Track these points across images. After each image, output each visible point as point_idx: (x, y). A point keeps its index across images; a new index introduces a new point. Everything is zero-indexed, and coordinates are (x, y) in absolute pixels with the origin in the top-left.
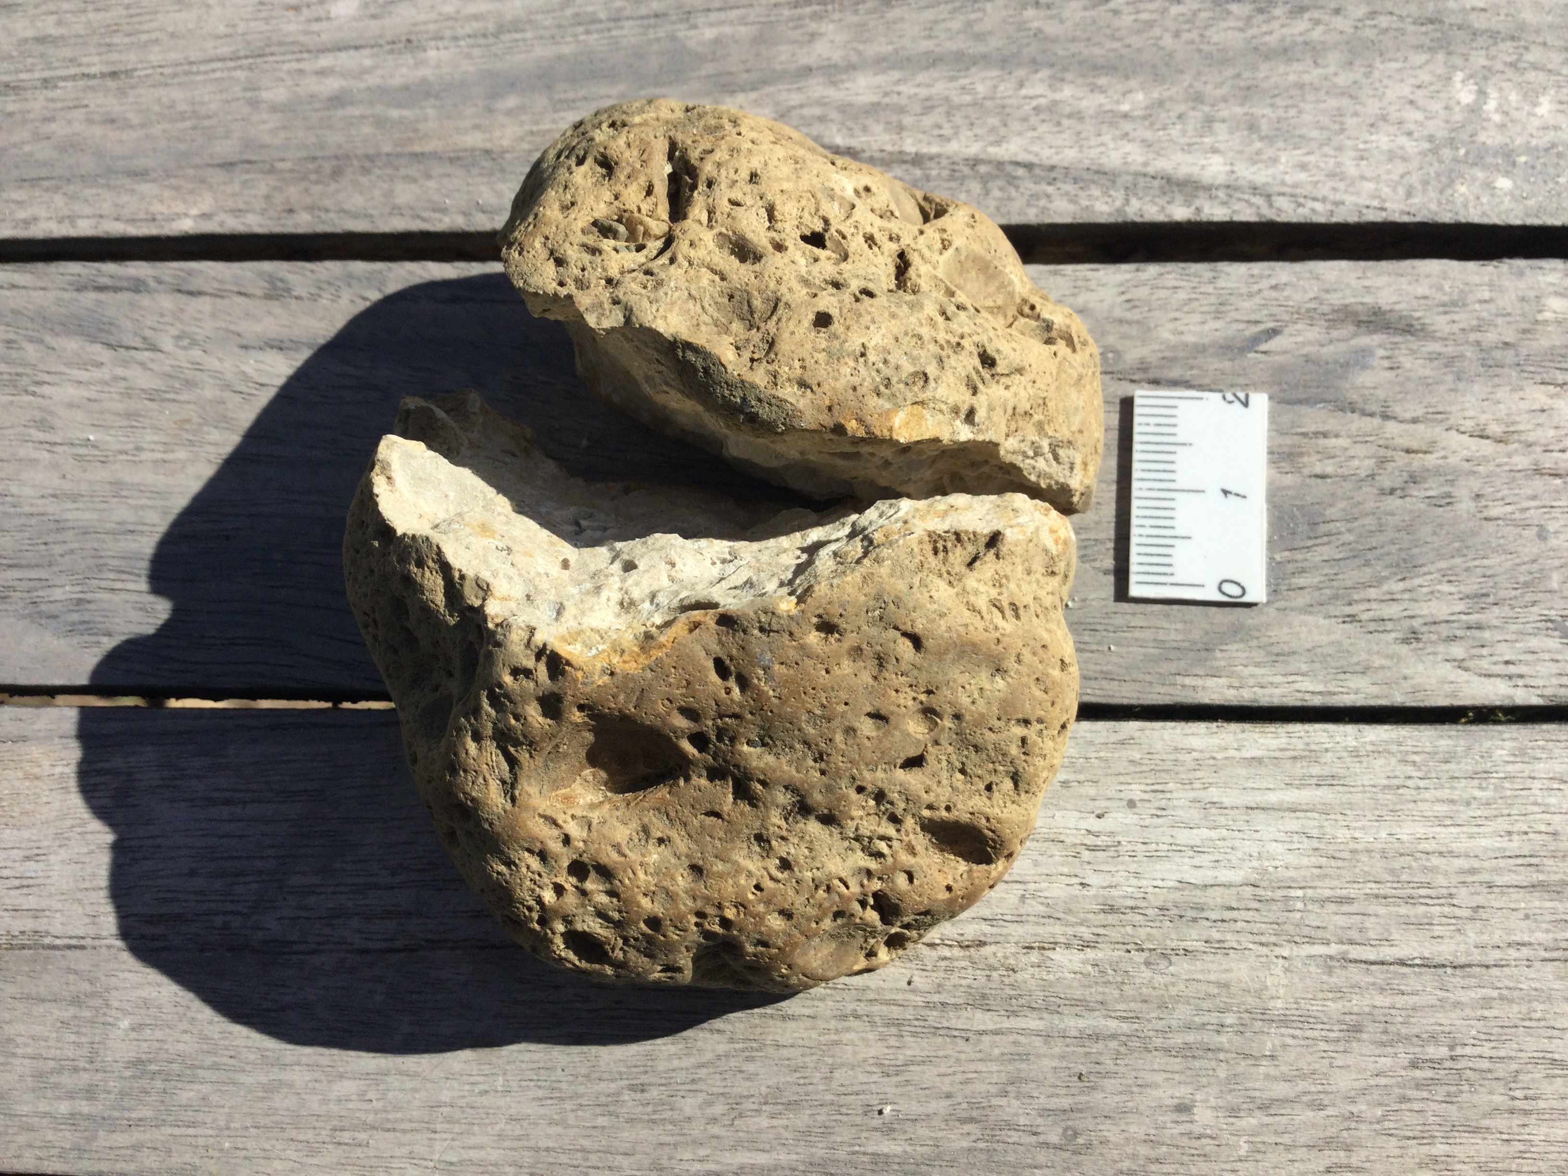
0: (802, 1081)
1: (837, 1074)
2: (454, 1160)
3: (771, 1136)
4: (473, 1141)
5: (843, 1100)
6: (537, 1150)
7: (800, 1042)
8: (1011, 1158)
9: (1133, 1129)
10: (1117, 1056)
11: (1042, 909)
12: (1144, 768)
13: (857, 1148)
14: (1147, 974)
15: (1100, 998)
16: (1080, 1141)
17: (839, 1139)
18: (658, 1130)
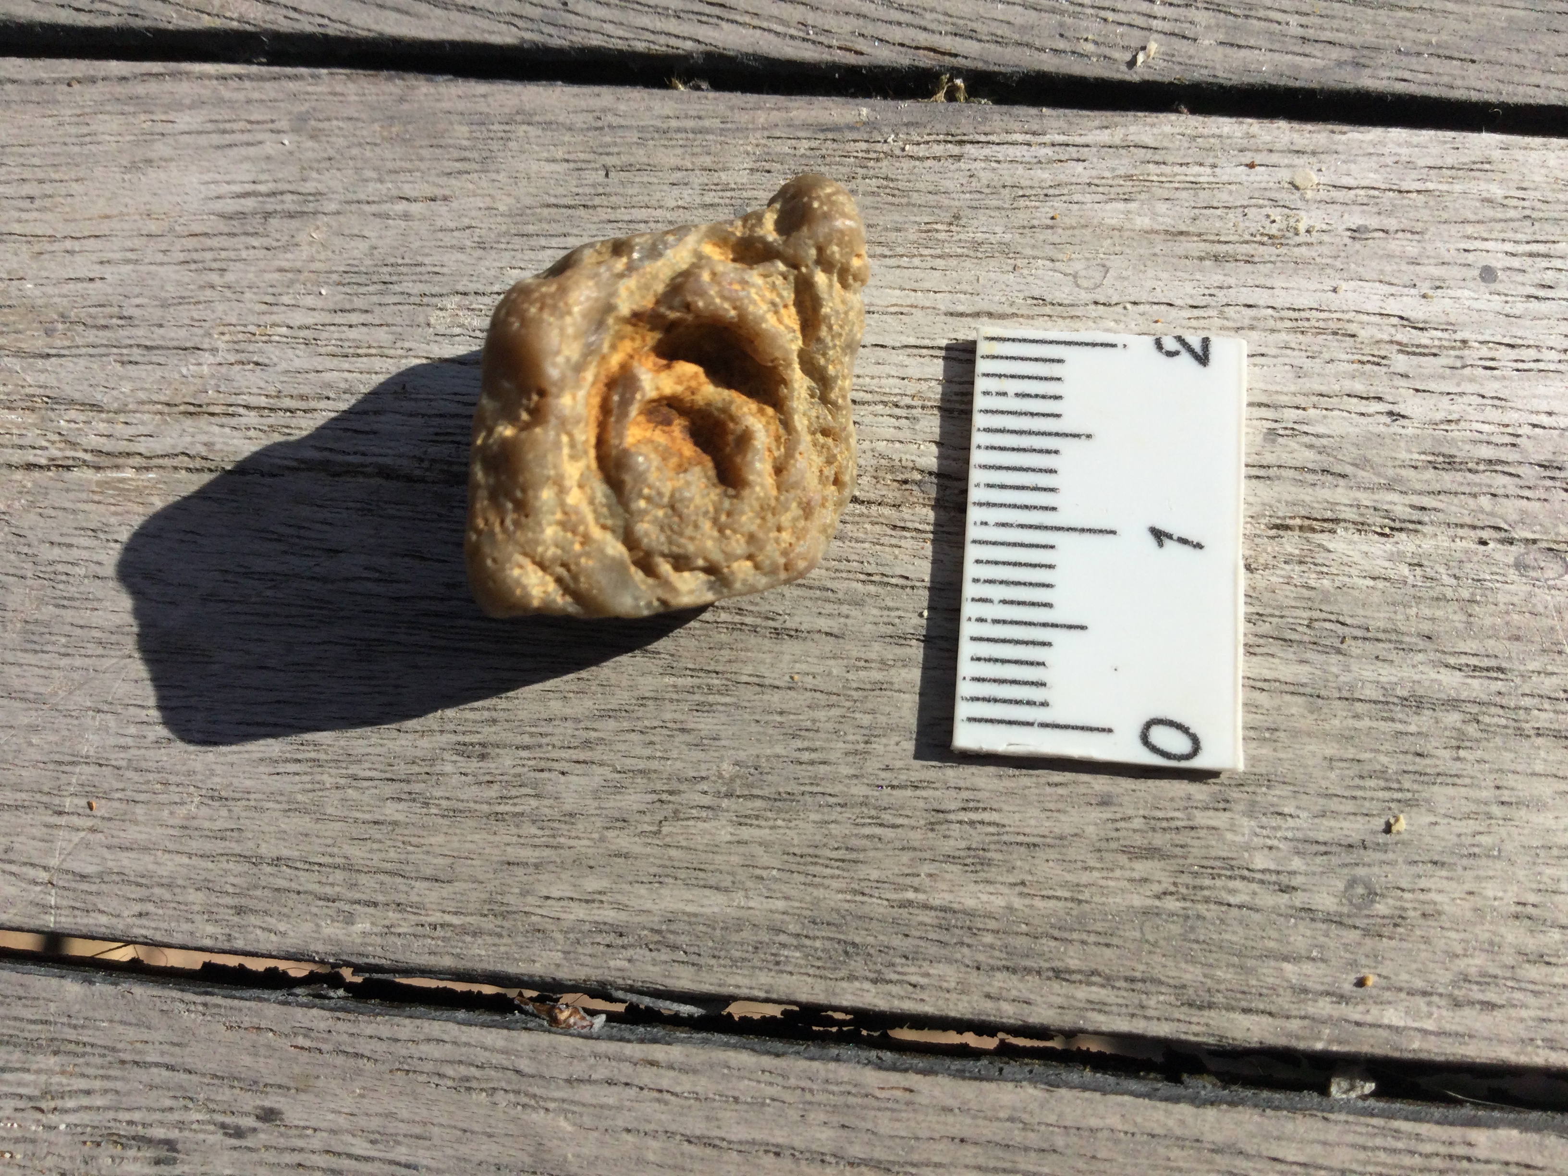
0: (806, 756)
1: (878, 746)
2: (89, 869)
3: (735, 859)
4: (133, 834)
5: (887, 797)
6: (255, 861)
7: (809, 681)
8: (1235, 936)
9: (1490, 890)
10: (1460, 742)
11: (1308, 457)
12: (1512, 213)
13: (910, 895)
14: (1519, 587)
15: (1426, 627)
16: (1381, 908)
17: (875, 874)
18: (505, 834)
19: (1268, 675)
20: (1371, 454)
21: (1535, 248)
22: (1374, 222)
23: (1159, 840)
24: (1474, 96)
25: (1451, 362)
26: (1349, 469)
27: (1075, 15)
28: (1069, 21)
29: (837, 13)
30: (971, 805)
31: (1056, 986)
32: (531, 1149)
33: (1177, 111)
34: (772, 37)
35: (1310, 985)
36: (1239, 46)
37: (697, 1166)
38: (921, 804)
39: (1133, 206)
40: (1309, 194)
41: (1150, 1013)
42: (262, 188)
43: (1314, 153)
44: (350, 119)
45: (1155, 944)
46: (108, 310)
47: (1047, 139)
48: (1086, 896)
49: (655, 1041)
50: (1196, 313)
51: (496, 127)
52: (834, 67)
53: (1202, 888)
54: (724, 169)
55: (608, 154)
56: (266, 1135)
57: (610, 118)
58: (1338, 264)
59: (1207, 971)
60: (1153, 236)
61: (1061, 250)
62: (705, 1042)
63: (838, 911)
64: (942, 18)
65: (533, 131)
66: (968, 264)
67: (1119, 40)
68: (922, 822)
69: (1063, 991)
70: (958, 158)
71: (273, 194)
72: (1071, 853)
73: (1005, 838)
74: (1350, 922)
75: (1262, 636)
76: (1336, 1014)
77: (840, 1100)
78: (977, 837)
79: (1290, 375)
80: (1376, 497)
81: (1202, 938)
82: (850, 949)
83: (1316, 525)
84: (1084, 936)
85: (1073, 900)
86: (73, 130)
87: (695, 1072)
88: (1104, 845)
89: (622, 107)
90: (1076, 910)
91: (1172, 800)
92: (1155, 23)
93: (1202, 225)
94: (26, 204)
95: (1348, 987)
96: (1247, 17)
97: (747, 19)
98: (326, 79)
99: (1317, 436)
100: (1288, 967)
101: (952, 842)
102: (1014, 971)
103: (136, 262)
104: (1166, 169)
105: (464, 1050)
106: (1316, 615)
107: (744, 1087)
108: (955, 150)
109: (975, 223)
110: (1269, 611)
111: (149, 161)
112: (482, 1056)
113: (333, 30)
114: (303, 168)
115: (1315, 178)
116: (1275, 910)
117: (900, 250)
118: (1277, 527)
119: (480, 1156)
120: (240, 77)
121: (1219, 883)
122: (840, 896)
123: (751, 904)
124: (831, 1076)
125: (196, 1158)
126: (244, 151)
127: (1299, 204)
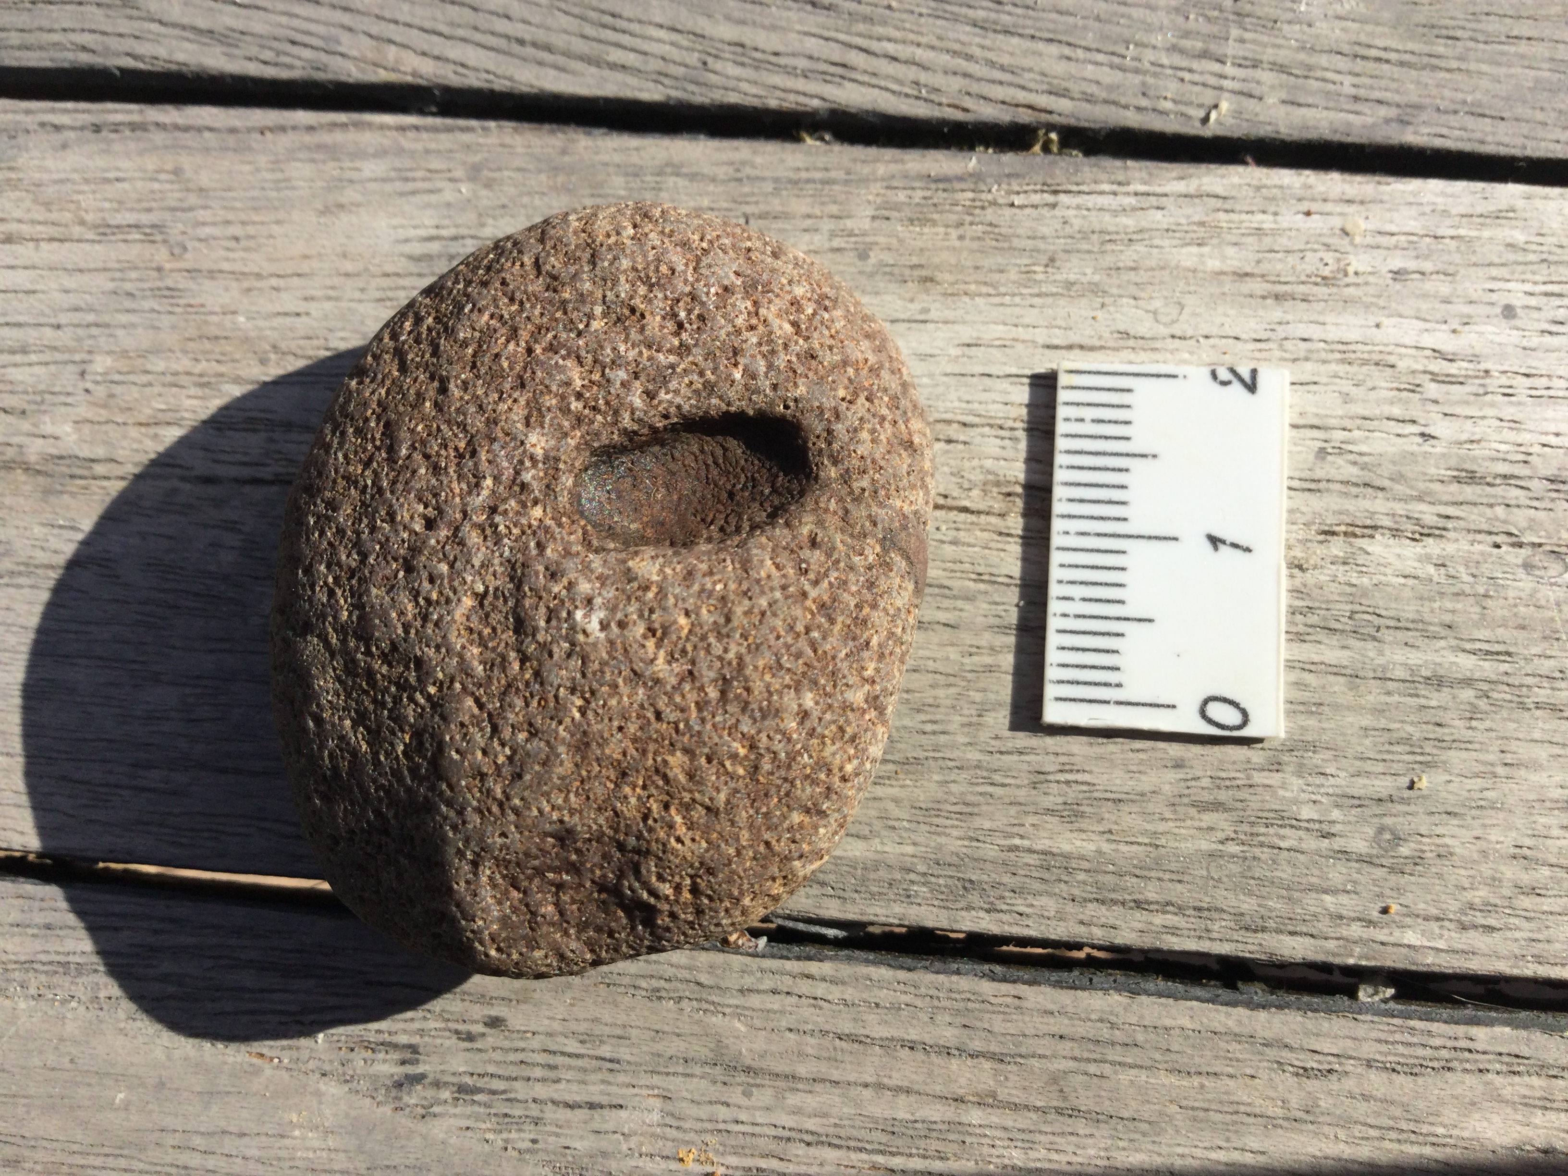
19: (1316, 658)
20: (1406, 470)
21: (1550, 288)
22: (1412, 265)
23: (1223, 796)
24: (1503, 151)
25: (1474, 389)
26: (1386, 483)
27: (1155, 75)
28: (1150, 80)
29: (946, 73)
30: (1067, 767)
31: (1138, 914)
32: (712, 1046)
33: (1244, 163)
34: (888, 95)
35: (1345, 913)
36: (1299, 105)
37: (848, 1058)
38: (1025, 767)
39: (1205, 250)
40: (1358, 240)
41: (1215, 935)
42: (445, 233)
43: (1362, 202)
44: (520, 170)
45: (1219, 880)
46: (315, 342)
47: (1131, 188)
48: (1162, 842)
49: (809, 958)
50: (1259, 345)
51: (648, 178)
52: (944, 122)
53: (1258, 835)
54: (849, 217)
55: (747, 203)
56: (493, 1038)
57: (748, 171)
58: (1381, 303)
59: (1260, 901)
60: (1222, 277)
61: (1143, 290)
62: (849, 959)
63: (957, 855)
64: (1038, 78)
65: (681, 182)
66: (1062, 302)
67: (1193, 98)
68: (1026, 782)
69: (1143, 918)
70: (1054, 206)
71: (455, 238)
72: (1151, 807)
73: (1096, 795)
74: (1378, 861)
75: (1311, 626)
76: (1365, 936)
77: (962, 1005)
78: (1072, 793)
79: (1339, 401)
80: (1409, 507)
81: (1257, 875)
82: (968, 885)
83: (1358, 531)
84: (1161, 874)
85: (1151, 845)
86: (269, 176)
87: (843, 983)
88: (1177, 800)
89: (759, 160)
90: (1154, 853)
91: (1234, 763)
92: (1226, 83)
93: (1265, 267)
94: (232, 244)
95: (1375, 914)
96: (1306, 77)
97: (866, 78)
98: (495, 131)
99: (1361, 454)
100: (1328, 898)
101: (1051, 798)
102: (1103, 902)
103: (337, 299)
104: (1233, 216)
105: (654, 967)
106: (1357, 608)
107: (884, 996)
108: (1050, 198)
109: (1068, 265)
110: (1317, 605)
111: (341, 206)
112: (670, 972)
113: (500, 85)
114: (480, 215)
115: (1363, 225)
116: (1318, 853)
117: (1003, 290)
118: (1325, 533)
119: (671, 1052)
120: (417, 128)
121: (1271, 831)
122: (960, 843)
123: (886, 849)
124: (954, 986)
125: (434, 1059)
126: (426, 198)
127: (1349, 249)
